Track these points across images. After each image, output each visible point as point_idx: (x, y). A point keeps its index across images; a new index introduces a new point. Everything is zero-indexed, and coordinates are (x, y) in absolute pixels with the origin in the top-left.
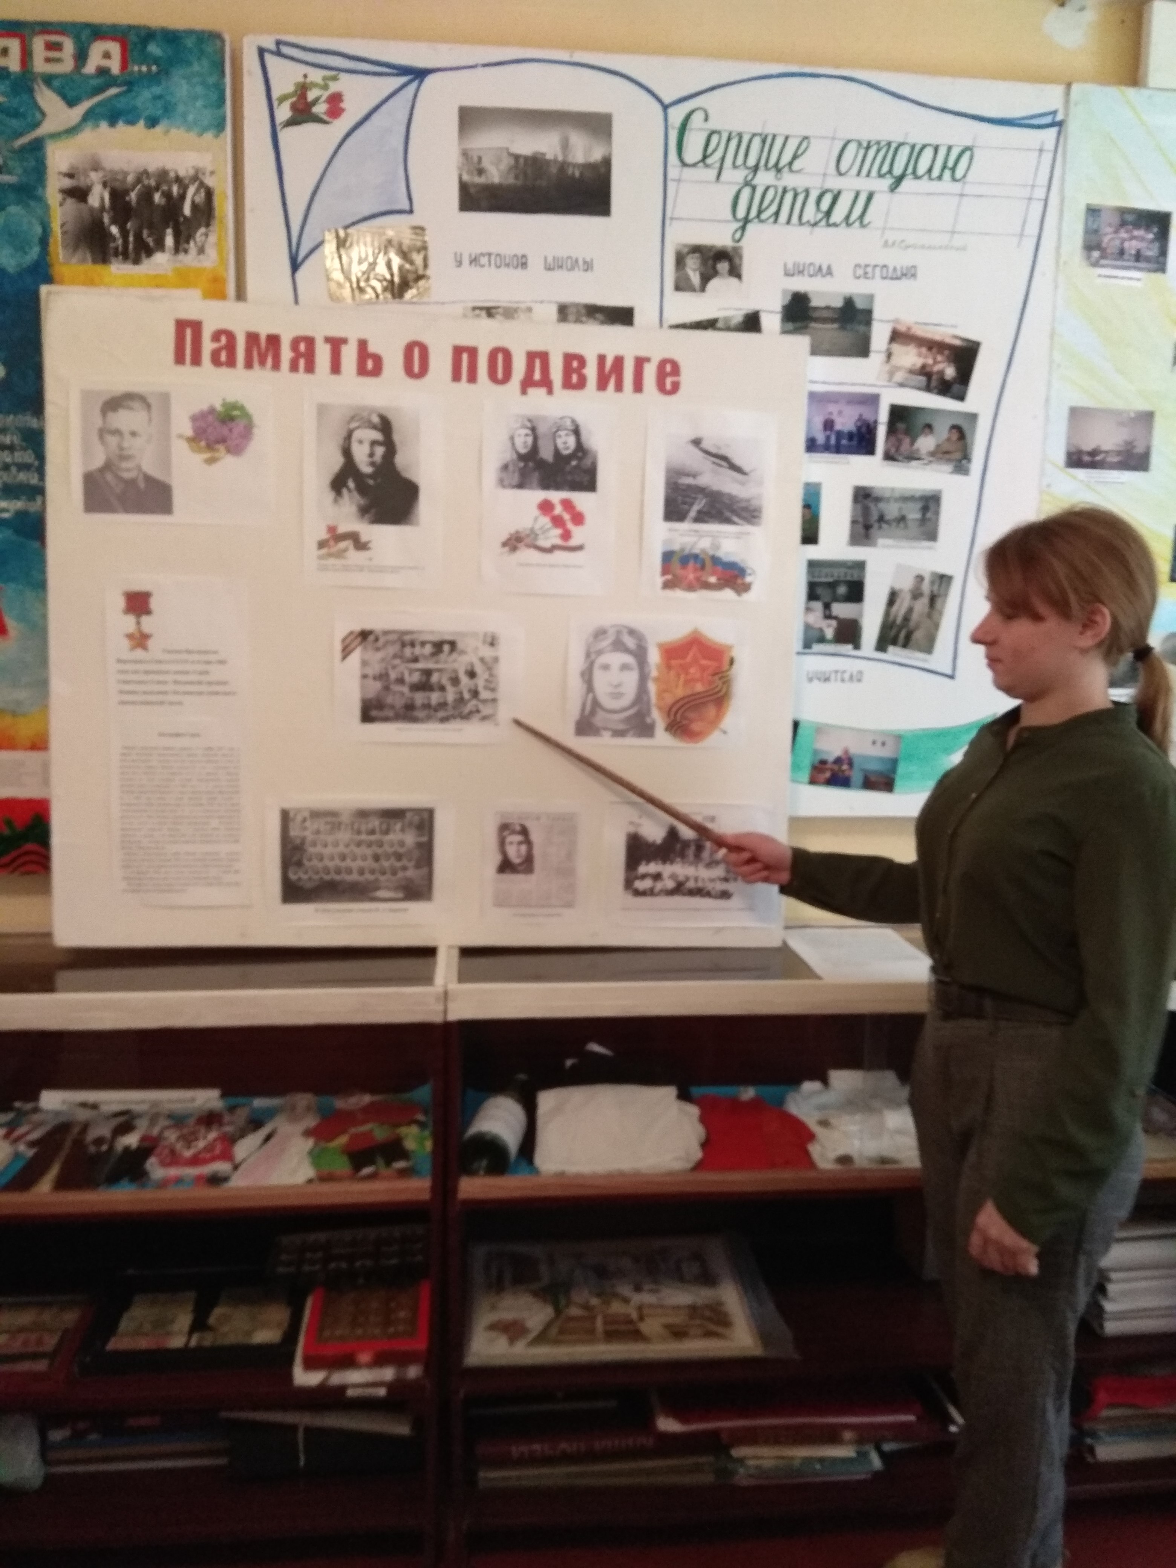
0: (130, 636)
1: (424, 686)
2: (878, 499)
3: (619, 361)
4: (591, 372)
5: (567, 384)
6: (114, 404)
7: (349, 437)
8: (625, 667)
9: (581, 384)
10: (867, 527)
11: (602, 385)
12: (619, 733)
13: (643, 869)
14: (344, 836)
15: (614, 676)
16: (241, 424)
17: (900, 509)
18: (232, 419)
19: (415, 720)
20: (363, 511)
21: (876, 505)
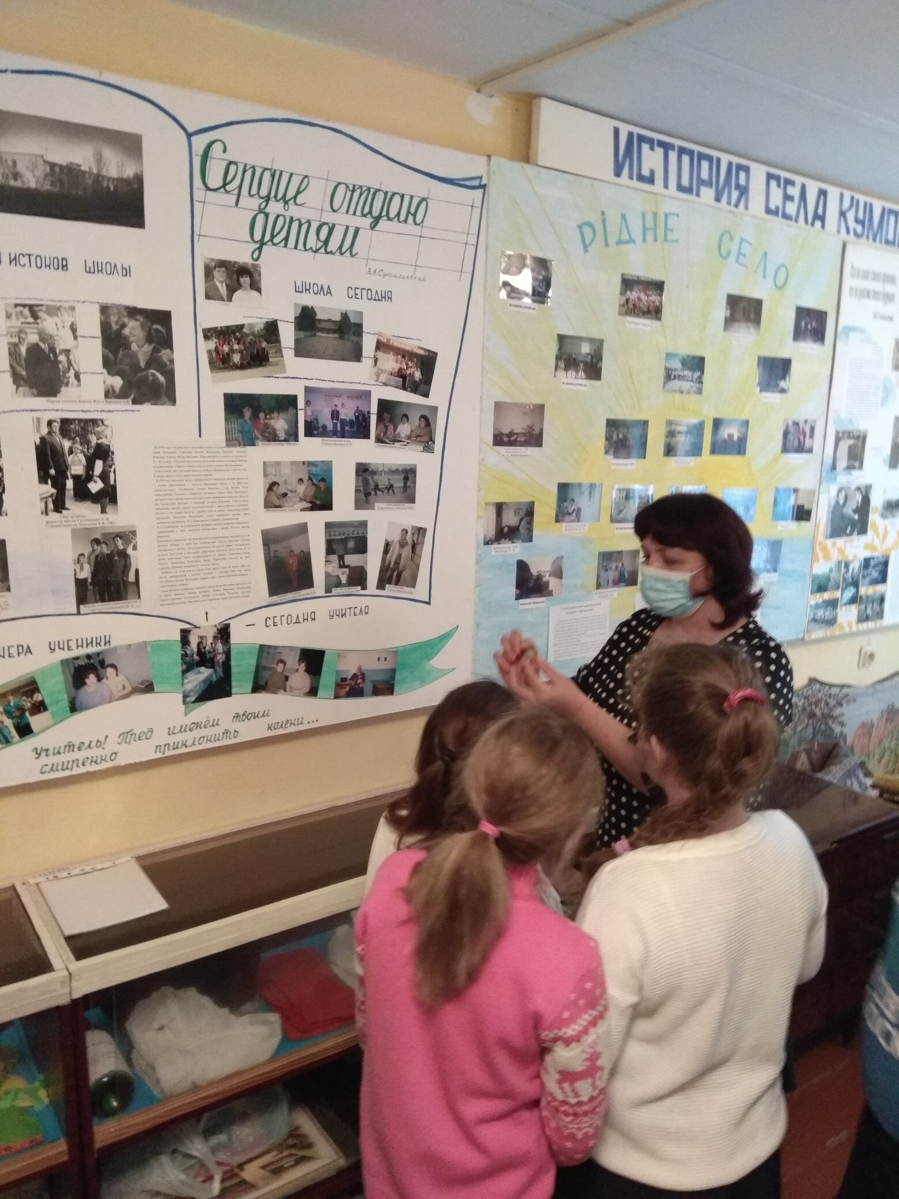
2: (374, 473)
10: (367, 494)
17: (389, 479)
21: (372, 477)
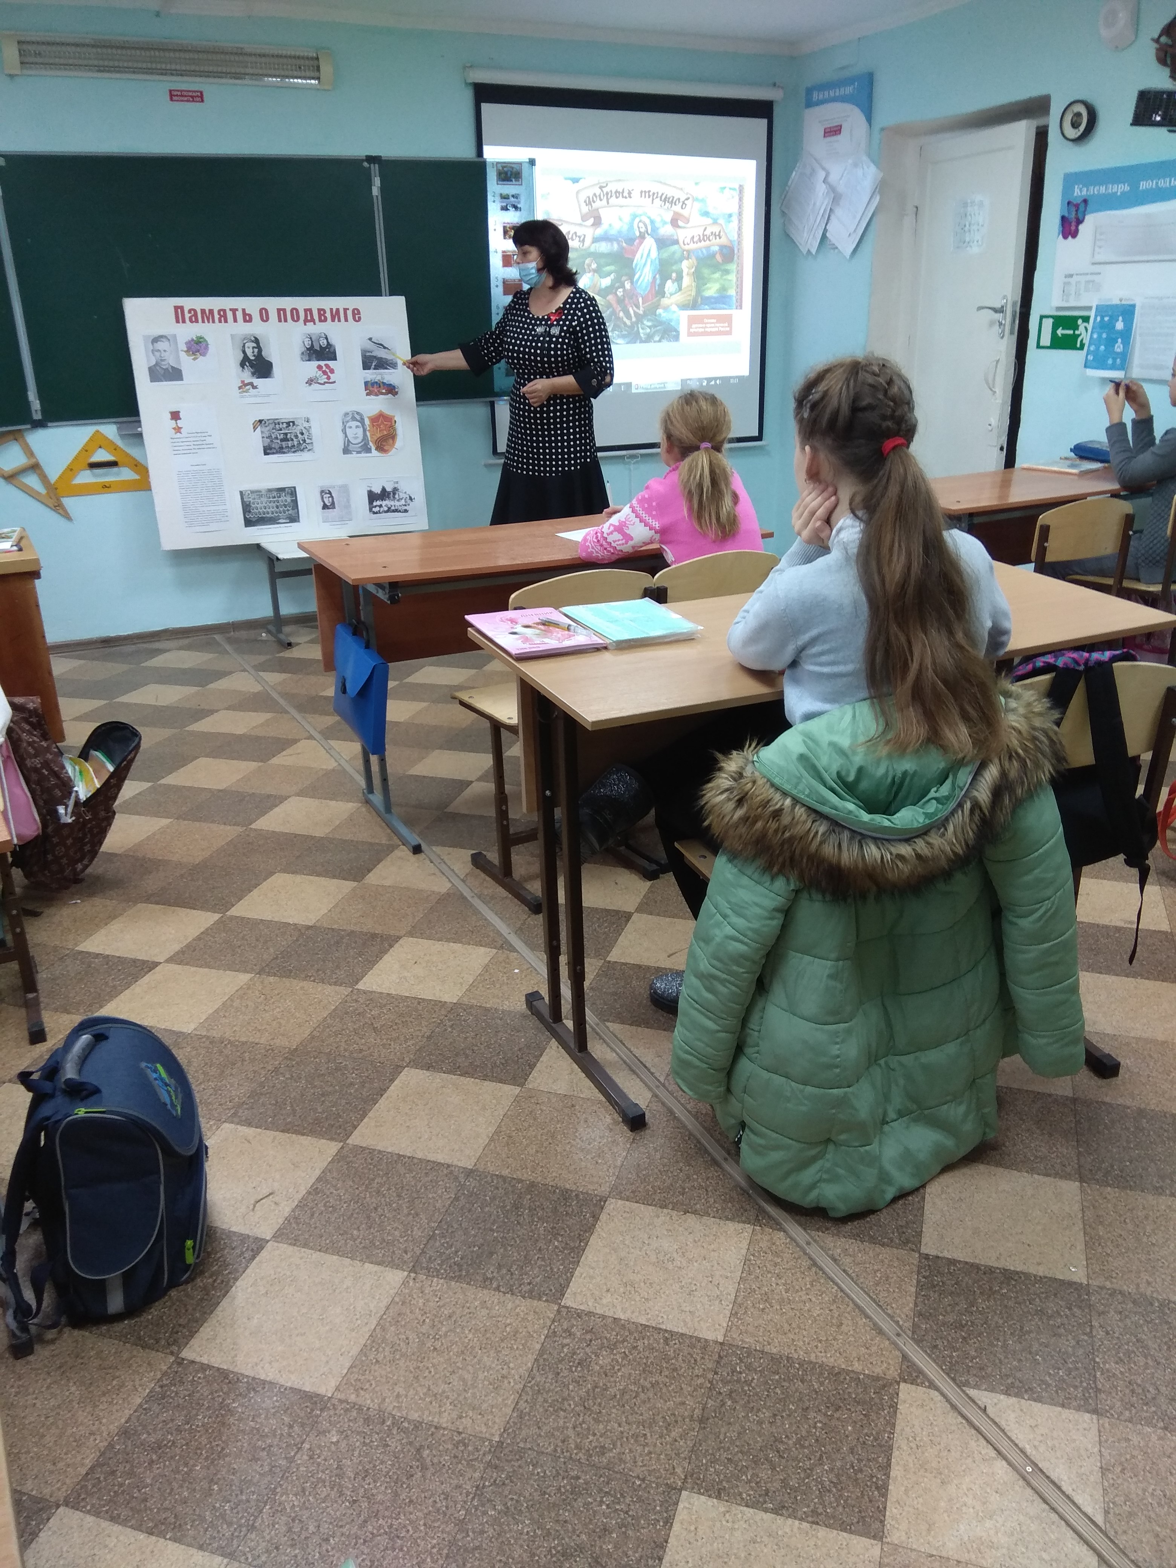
0: (174, 429)
1: (285, 439)
3: (338, 310)
4: (328, 315)
5: (320, 321)
6: (156, 340)
7: (244, 346)
8: (357, 427)
9: (325, 320)
11: (333, 320)
12: (358, 452)
13: (375, 504)
14: (264, 499)
15: (354, 430)
16: (204, 344)
18: (200, 342)
19: (284, 453)
20: (253, 374)
